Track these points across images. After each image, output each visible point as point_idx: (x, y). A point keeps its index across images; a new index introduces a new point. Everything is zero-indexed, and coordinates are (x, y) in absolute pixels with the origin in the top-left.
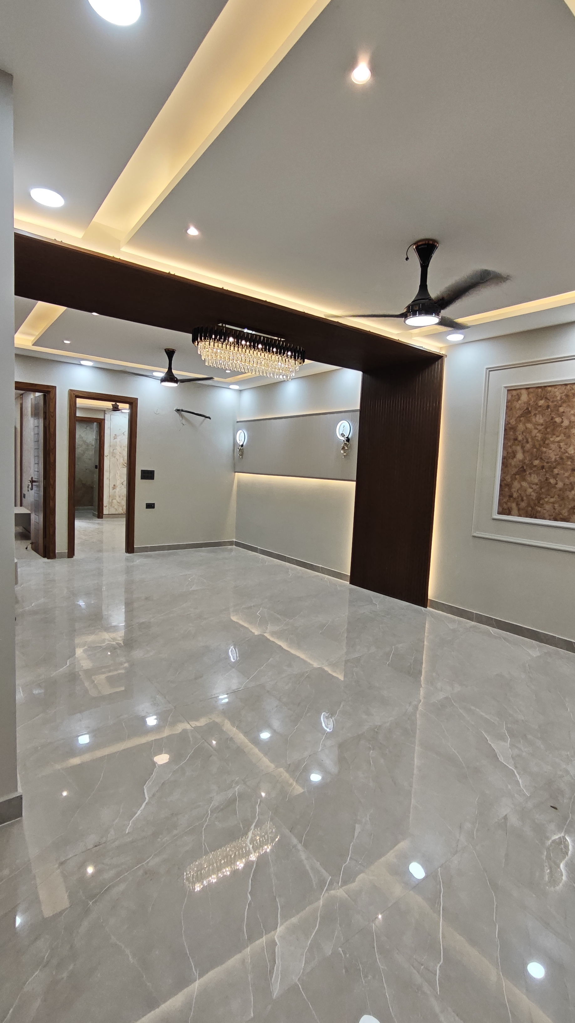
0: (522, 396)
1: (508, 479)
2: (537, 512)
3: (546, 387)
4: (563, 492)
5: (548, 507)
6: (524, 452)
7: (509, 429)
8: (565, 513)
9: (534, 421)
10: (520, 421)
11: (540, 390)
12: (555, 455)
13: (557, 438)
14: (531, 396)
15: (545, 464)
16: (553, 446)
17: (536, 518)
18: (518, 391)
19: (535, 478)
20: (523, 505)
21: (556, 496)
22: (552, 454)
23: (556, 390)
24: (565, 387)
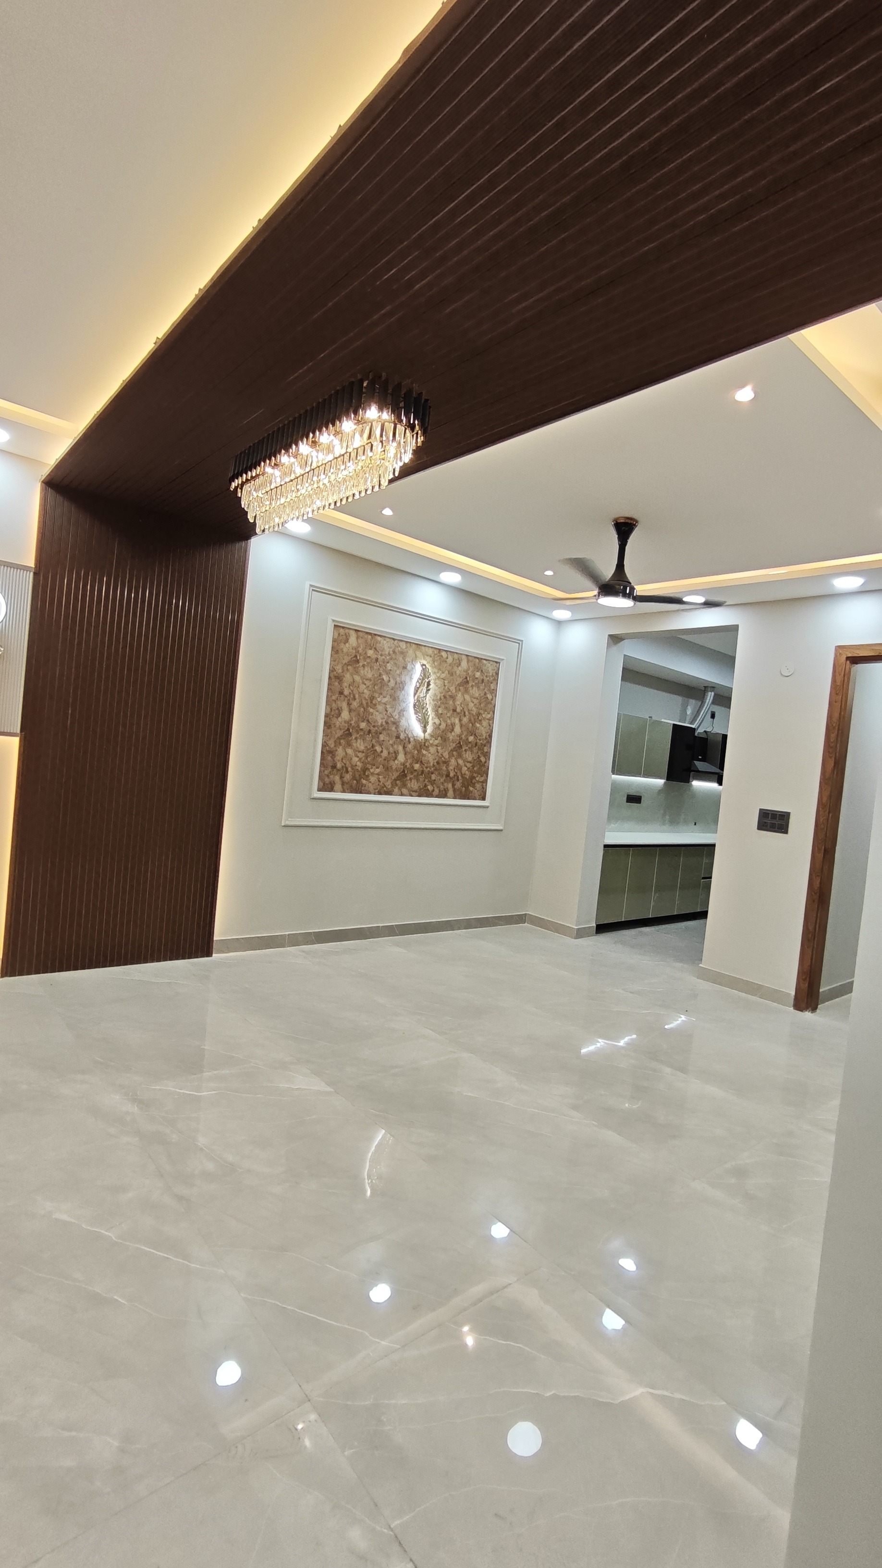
0: (351, 637)
1: (331, 745)
2: (363, 785)
3: (375, 635)
4: (388, 761)
5: (373, 779)
6: (350, 711)
7: (335, 678)
8: (388, 784)
9: (363, 674)
10: (348, 670)
11: (370, 637)
12: (382, 719)
13: (384, 699)
14: (360, 641)
15: (372, 728)
16: (380, 708)
17: (361, 793)
18: (347, 631)
19: (361, 745)
20: (348, 777)
21: (381, 766)
22: (379, 718)
23: (385, 642)
24: (393, 641)
